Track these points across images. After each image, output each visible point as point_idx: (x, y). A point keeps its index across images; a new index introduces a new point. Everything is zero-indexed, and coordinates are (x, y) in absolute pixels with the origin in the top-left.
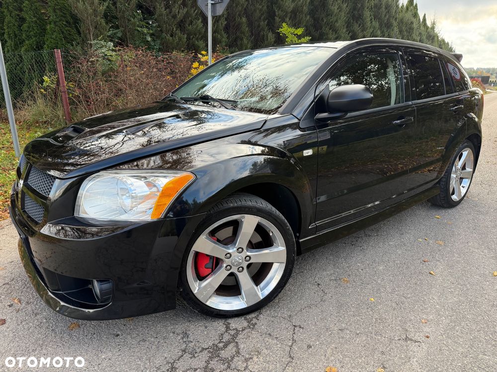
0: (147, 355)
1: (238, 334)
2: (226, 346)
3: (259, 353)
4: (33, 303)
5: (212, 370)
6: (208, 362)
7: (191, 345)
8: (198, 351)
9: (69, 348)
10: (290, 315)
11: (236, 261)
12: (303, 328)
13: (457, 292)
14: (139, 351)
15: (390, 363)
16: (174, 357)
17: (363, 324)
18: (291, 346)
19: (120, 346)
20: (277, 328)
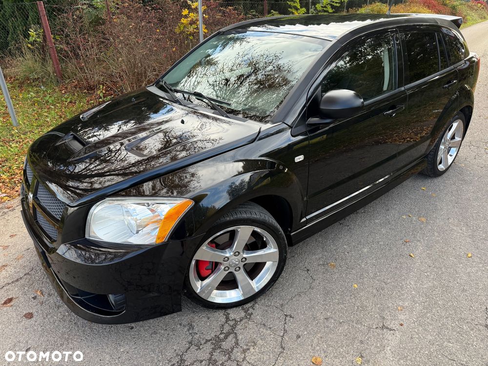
0: (159, 348)
1: (237, 324)
2: (226, 337)
3: (255, 344)
4: (54, 295)
5: (216, 361)
6: (211, 354)
7: (197, 336)
8: (203, 342)
9: (92, 342)
10: (282, 304)
11: (233, 263)
12: (293, 318)
13: (432, 276)
14: (152, 344)
15: (367, 351)
16: (182, 350)
17: (346, 313)
18: (283, 336)
19: (135, 339)
20: (271, 317)
